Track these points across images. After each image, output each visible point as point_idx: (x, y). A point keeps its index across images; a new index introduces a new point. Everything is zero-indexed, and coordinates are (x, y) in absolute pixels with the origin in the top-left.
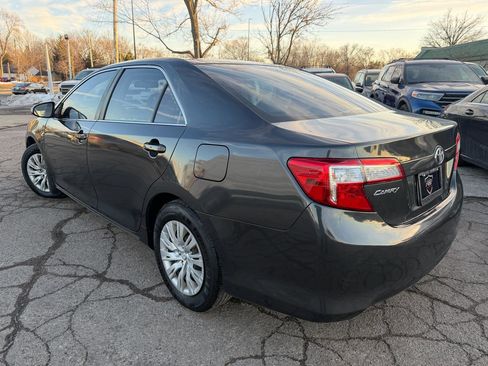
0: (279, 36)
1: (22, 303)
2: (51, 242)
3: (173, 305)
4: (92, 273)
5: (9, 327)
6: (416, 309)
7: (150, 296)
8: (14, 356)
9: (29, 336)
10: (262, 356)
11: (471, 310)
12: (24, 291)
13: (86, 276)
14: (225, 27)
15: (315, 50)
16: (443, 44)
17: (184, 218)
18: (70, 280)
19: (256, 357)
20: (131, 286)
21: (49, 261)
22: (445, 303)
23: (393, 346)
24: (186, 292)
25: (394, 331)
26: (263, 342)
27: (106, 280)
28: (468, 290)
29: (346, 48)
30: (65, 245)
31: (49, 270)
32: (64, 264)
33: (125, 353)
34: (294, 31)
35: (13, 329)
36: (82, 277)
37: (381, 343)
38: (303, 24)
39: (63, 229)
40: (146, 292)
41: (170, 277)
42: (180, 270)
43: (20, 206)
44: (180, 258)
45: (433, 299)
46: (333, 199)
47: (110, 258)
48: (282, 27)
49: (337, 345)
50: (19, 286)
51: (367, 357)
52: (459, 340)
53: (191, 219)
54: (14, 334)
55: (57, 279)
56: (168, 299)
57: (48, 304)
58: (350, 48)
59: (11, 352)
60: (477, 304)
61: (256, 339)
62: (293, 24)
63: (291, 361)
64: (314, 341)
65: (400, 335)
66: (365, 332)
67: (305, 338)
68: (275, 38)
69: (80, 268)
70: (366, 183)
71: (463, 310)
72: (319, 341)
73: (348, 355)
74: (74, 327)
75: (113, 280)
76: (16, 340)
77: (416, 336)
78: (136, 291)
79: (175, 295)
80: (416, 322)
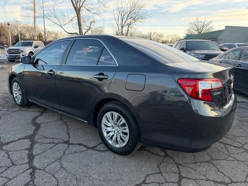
0: (122, 27)
1: (31, 157)
2: (34, 128)
3: (110, 153)
4: (61, 141)
5: (29, 169)
6: (220, 148)
7: (96, 150)
8: (39, 182)
9: (42, 172)
10: (160, 173)
11: (242, 147)
12: (30, 152)
13: (59, 143)
14: (94, 22)
15: (136, 34)
16: (196, 33)
17: (118, 110)
18: (51, 145)
19: (158, 173)
20: (85, 146)
21: (36, 137)
22: (231, 145)
23: (215, 164)
24: (118, 146)
25: (214, 158)
26: (159, 167)
27: (70, 144)
28: (238, 139)
29: (151, 34)
30: (41, 129)
31: (38, 141)
32: (45, 138)
33: (95, 176)
34: (129, 25)
35: (31, 170)
36: (57, 144)
37: (210, 163)
38: (133, 21)
39: (37, 121)
40: (93, 148)
41: (107, 139)
42: (113, 136)
43: (8, 111)
44: (114, 130)
45: (225, 144)
46: (200, 96)
47: (68, 134)
48: (123, 22)
49: (192, 166)
50: (26, 149)
51: (206, 170)
52: (241, 160)
53: (122, 110)
54: (33, 171)
55: (45, 145)
56: (106, 151)
57: (45, 157)
58: (153, 34)
59: (36, 181)
60: (243, 145)
61: (155, 166)
62: (129, 21)
63: (174, 174)
64: (181, 165)
65: (217, 160)
66: (201, 159)
67: (176, 164)
68: (120, 28)
69: (55, 139)
70: (212, 89)
71: (239, 148)
72: (183, 165)
73: (198, 169)
74: (64, 166)
75: (74, 144)
76: (36, 174)
77: (224, 159)
78: (88, 148)
79: (110, 148)
80: (221, 154)
